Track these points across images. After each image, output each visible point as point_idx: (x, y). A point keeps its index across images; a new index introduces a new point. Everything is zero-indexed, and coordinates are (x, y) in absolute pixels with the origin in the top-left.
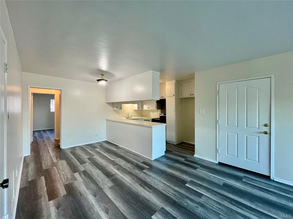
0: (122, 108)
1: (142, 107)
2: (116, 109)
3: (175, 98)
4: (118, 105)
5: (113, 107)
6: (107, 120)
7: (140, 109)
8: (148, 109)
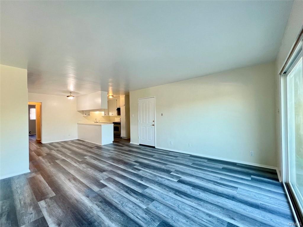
0: (90, 115)
1: (108, 114)
2: (85, 115)
3: (125, 107)
4: (86, 113)
5: (83, 114)
6: (78, 124)
7: (107, 115)
8: (112, 115)
